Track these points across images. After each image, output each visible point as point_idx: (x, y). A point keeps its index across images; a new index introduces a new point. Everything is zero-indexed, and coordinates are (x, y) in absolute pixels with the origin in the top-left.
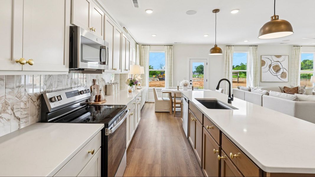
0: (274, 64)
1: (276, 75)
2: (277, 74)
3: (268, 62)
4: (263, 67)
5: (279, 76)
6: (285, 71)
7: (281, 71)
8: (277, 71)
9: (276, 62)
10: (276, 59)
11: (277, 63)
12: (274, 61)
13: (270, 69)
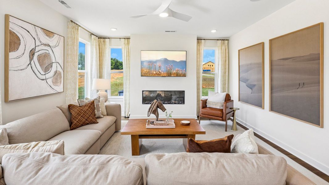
0: (41, 50)
1: (44, 77)
2: (48, 76)
3: (27, 43)
4: (12, 55)
5: (50, 81)
6: (59, 69)
7: (54, 69)
8: (47, 69)
9: (45, 45)
10: (45, 39)
11: (46, 48)
12: (41, 42)
13: (32, 62)
